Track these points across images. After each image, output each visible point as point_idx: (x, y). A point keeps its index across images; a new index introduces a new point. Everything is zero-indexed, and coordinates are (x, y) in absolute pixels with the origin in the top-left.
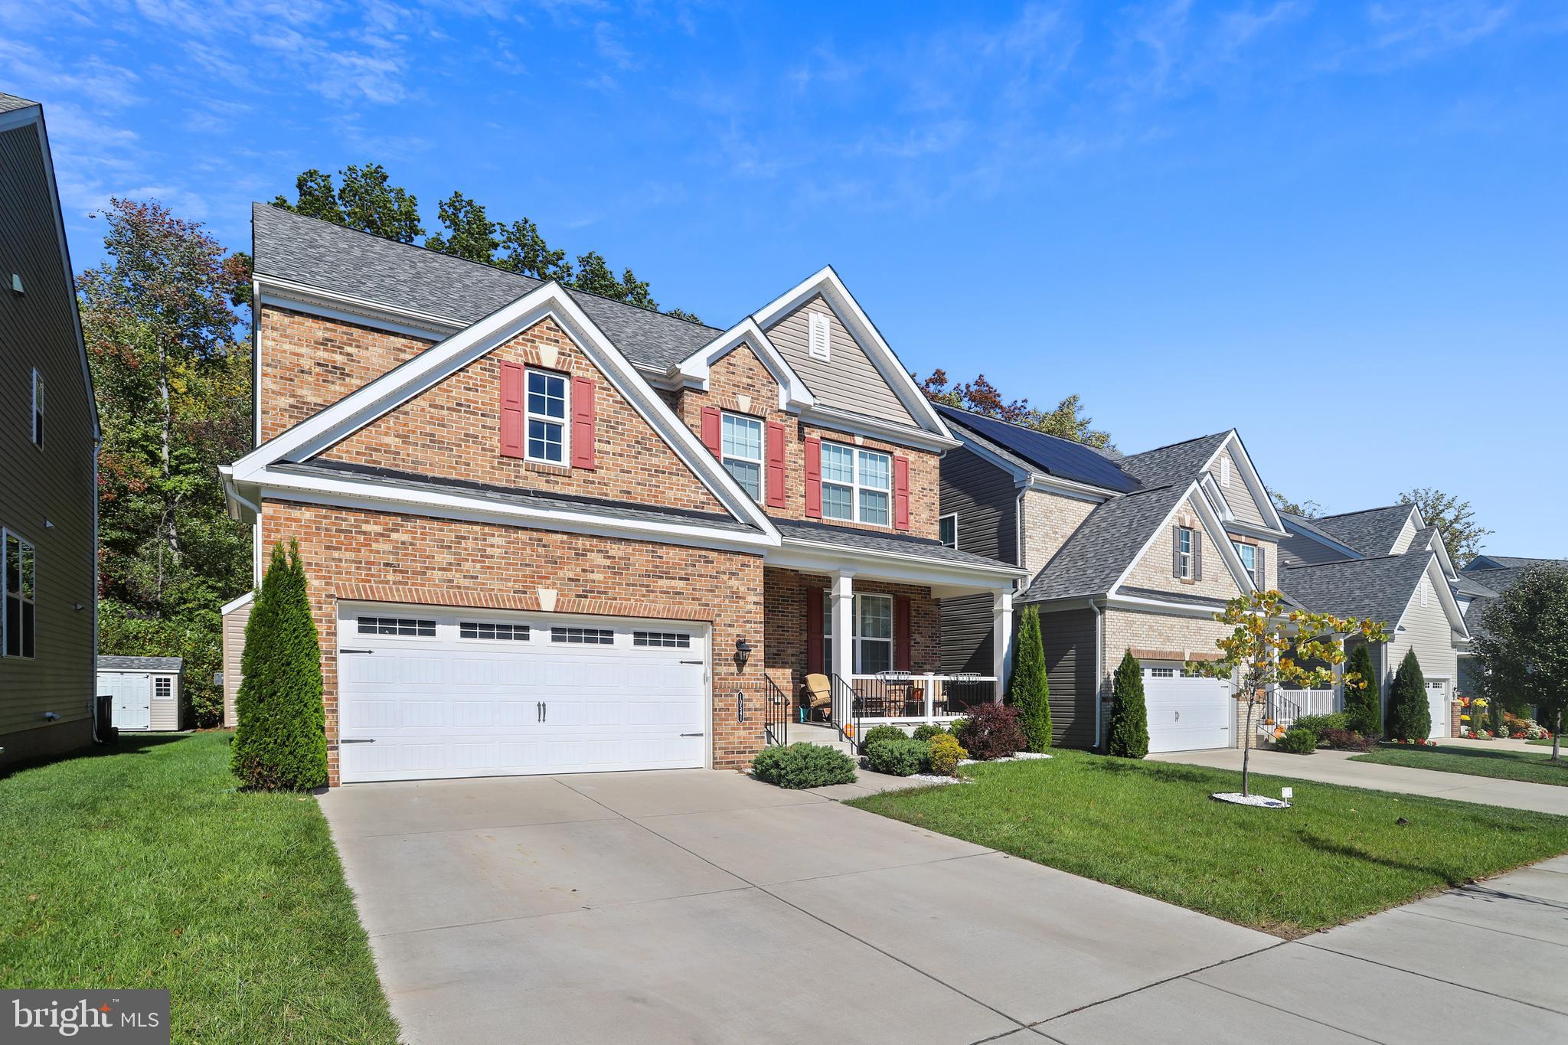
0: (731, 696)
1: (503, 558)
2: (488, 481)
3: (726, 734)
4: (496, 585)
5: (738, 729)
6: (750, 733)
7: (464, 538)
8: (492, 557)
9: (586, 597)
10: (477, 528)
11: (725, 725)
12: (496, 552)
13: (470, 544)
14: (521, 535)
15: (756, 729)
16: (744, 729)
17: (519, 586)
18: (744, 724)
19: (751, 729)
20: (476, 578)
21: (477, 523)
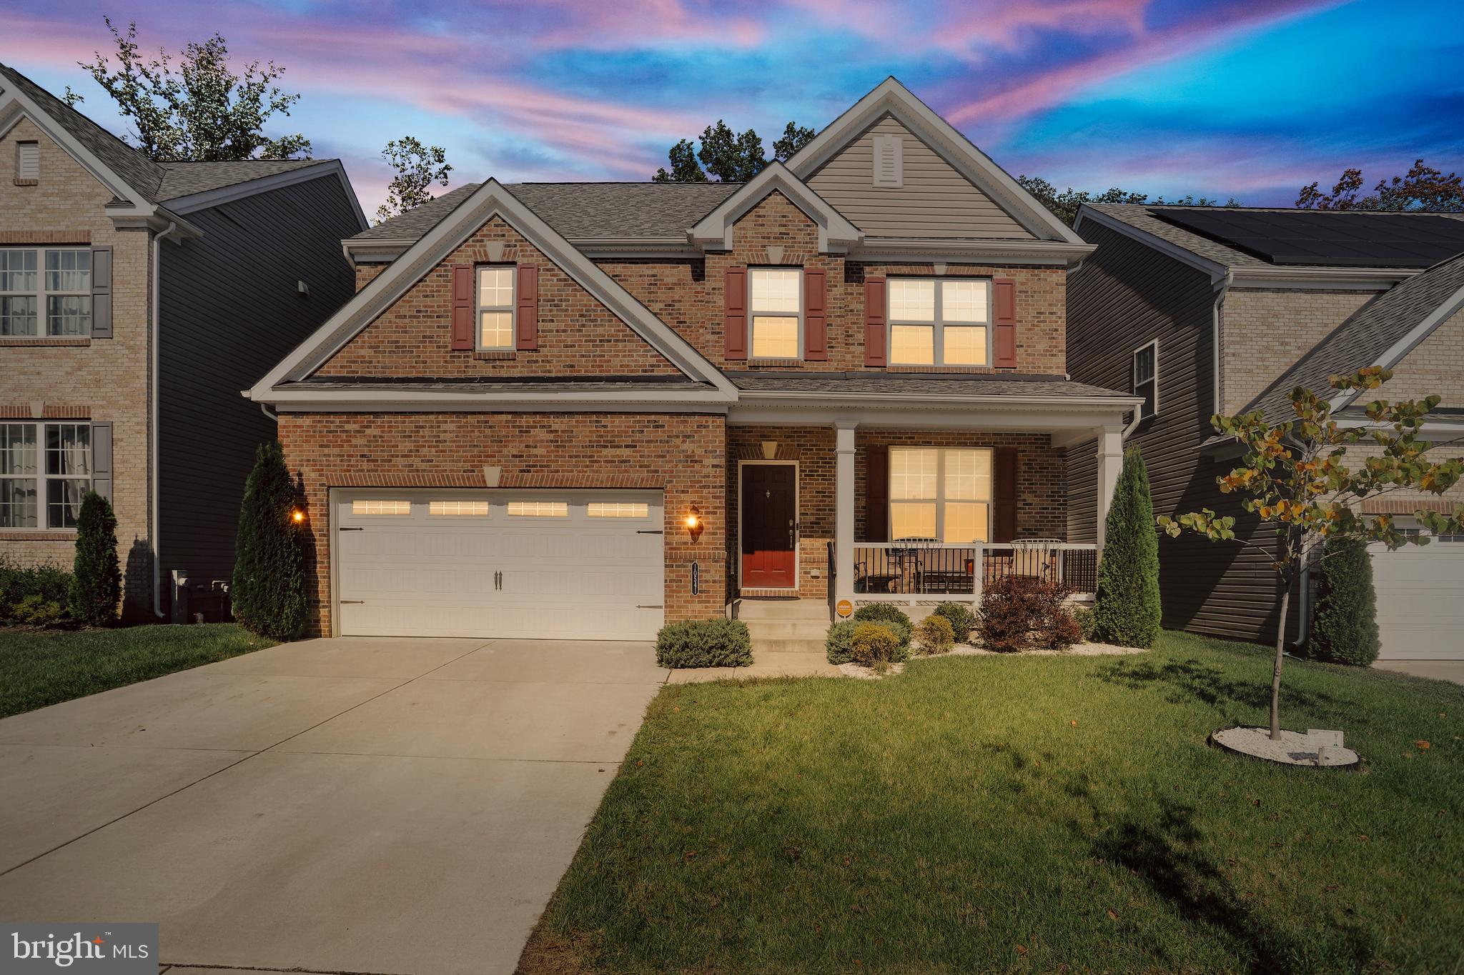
0: (684, 567)
1: (454, 441)
2: (442, 375)
3: (678, 607)
4: (448, 466)
5: (692, 602)
6: (707, 607)
7: (422, 427)
8: (445, 441)
9: (529, 471)
10: (432, 417)
11: (677, 597)
12: (448, 436)
13: (426, 432)
14: (470, 419)
15: (714, 602)
16: (700, 602)
17: (468, 466)
18: (699, 597)
19: (709, 602)
20: (432, 461)
21: (432, 413)
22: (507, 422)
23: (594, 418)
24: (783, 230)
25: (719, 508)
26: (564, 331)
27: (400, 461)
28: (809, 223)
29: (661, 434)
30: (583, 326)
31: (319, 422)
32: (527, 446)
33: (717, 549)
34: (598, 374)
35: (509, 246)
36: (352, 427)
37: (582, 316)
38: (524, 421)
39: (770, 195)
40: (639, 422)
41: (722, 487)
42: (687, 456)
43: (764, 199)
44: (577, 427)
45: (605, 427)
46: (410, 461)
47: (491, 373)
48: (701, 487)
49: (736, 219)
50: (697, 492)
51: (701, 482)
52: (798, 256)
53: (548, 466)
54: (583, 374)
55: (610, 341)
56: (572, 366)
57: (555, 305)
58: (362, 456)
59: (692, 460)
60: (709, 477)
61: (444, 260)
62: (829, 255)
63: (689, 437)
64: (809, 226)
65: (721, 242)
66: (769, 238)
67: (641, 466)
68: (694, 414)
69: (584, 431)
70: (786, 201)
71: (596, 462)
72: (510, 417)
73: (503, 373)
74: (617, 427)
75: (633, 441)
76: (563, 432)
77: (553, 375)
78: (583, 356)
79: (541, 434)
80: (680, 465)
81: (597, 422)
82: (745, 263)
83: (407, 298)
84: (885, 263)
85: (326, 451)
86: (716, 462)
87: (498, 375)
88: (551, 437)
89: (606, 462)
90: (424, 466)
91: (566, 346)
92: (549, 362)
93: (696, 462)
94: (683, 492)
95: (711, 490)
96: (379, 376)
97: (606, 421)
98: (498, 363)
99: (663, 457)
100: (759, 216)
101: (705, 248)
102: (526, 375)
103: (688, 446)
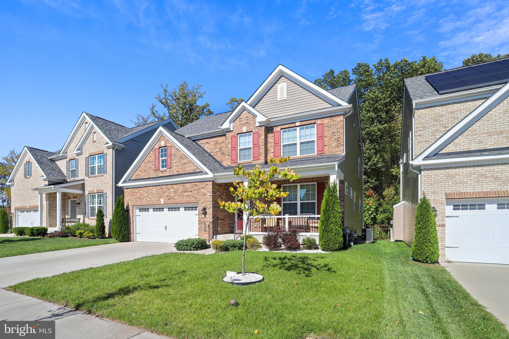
0: (203, 224)
1: (155, 193)
2: (153, 177)
3: (201, 235)
4: (154, 199)
5: (204, 234)
6: (208, 235)
7: (149, 190)
8: (153, 193)
9: (170, 200)
10: (151, 187)
11: (201, 233)
12: (154, 192)
13: (150, 191)
14: (158, 187)
16: (206, 234)
17: (157, 199)
18: (206, 232)
20: (151, 198)
21: (151, 186)
22: (165, 187)
23: (183, 184)
24: (247, 121)
25: (211, 207)
26: (177, 162)
27: (145, 199)
28: (254, 118)
29: (197, 188)
30: (181, 160)
31: (131, 190)
32: (169, 193)
33: (210, 219)
34: (184, 173)
35: (165, 142)
36: (137, 191)
37: (180, 158)
38: (169, 187)
39: (243, 111)
40: (192, 185)
41: (211, 201)
42: (203, 193)
43: (242, 113)
44: (179, 187)
45: (185, 187)
46: (147, 198)
47: (162, 175)
48: (206, 202)
49: (234, 120)
50: (205, 203)
51: (206, 200)
52: (251, 129)
53: (173, 198)
54: (180, 173)
55: (186, 164)
56: (178, 171)
57: (175, 156)
58: (139, 198)
59: (205, 194)
60: (208, 199)
61: (153, 148)
62: (260, 126)
63: (203, 188)
64: (254, 119)
65: (229, 129)
66: (243, 125)
67: (193, 197)
68: (205, 181)
69: (180, 187)
70: (248, 112)
71: (183, 196)
72: (166, 186)
73: (165, 175)
74: (188, 186)
75: (191, 190)
76: (176, 189)
77: (174, 174)
78: (180, 168)
79: (172, 190)
80: (202, 196)
81: (183, 186)
82: (236, 133)
83: (146, 158)
84: (280, 125)
85: (132, 197)
86: (210, 194)
87: (163, 175)
88: (174, 190)
89: (185, 196)
90: (149, 200)
91: (177, 166)
92: (173, 171)
93: (205, 195)
94: (202, 203)
95: (209, 202)
96: (141, 178)
97: (185, 185)
98: (163, 172)
99: (198, 194)
100: (240, 119)
101: (225, 131)
102: (169, 175)
103: (204, 191)
